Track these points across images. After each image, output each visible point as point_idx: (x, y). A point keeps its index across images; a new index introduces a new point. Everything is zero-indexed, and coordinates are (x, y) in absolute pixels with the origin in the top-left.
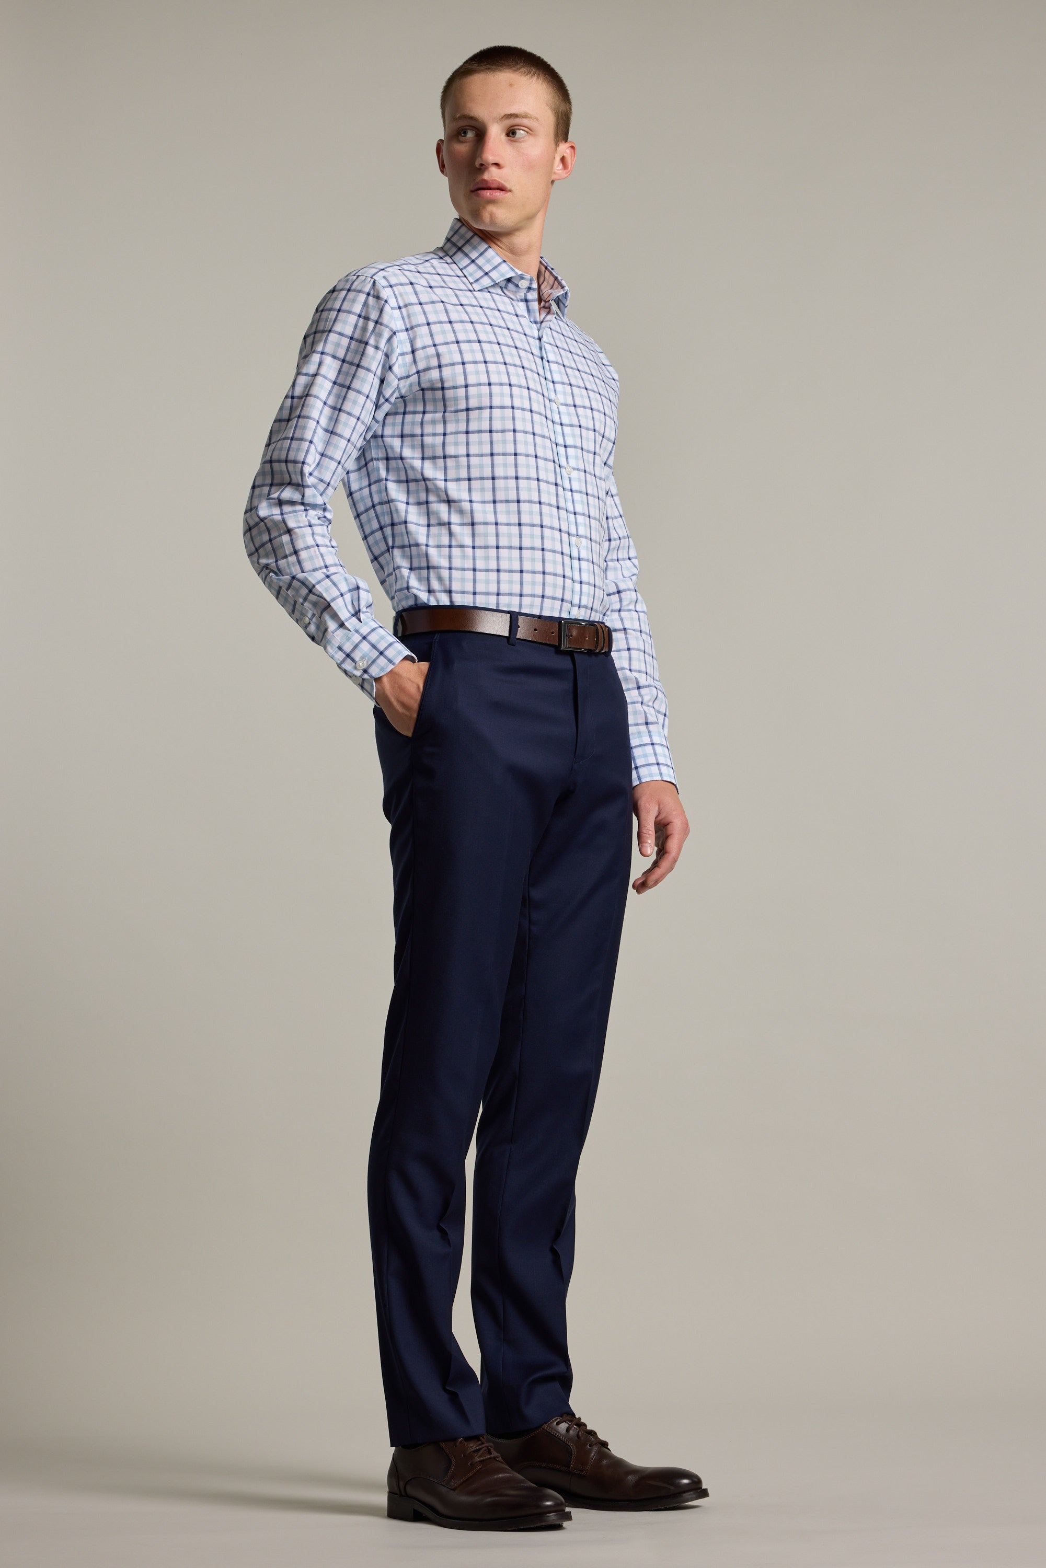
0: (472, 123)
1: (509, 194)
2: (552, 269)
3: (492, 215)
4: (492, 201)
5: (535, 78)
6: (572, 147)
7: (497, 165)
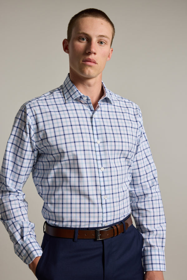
3: (89, 71)
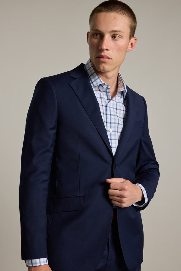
0: (99, 32)
1: (111, 60)
2: (123, 80)
3: (103, 67)
4: (104, 62)
5: (124, 16)
6: (136, 40)
7: (107, 50)
